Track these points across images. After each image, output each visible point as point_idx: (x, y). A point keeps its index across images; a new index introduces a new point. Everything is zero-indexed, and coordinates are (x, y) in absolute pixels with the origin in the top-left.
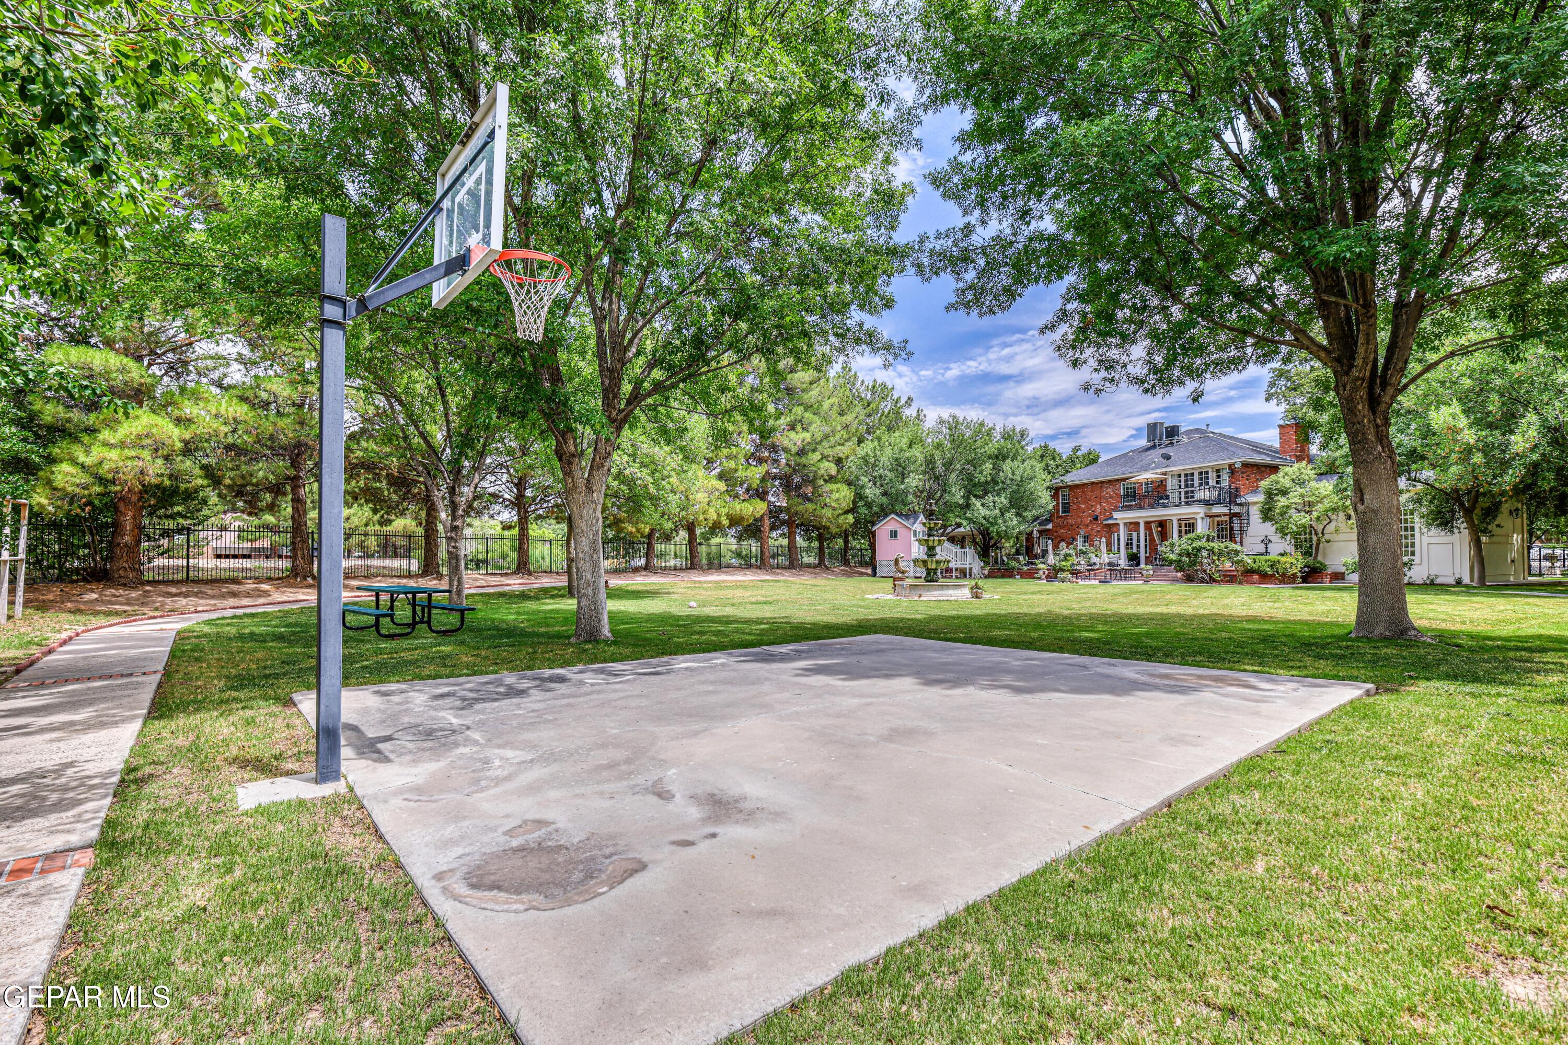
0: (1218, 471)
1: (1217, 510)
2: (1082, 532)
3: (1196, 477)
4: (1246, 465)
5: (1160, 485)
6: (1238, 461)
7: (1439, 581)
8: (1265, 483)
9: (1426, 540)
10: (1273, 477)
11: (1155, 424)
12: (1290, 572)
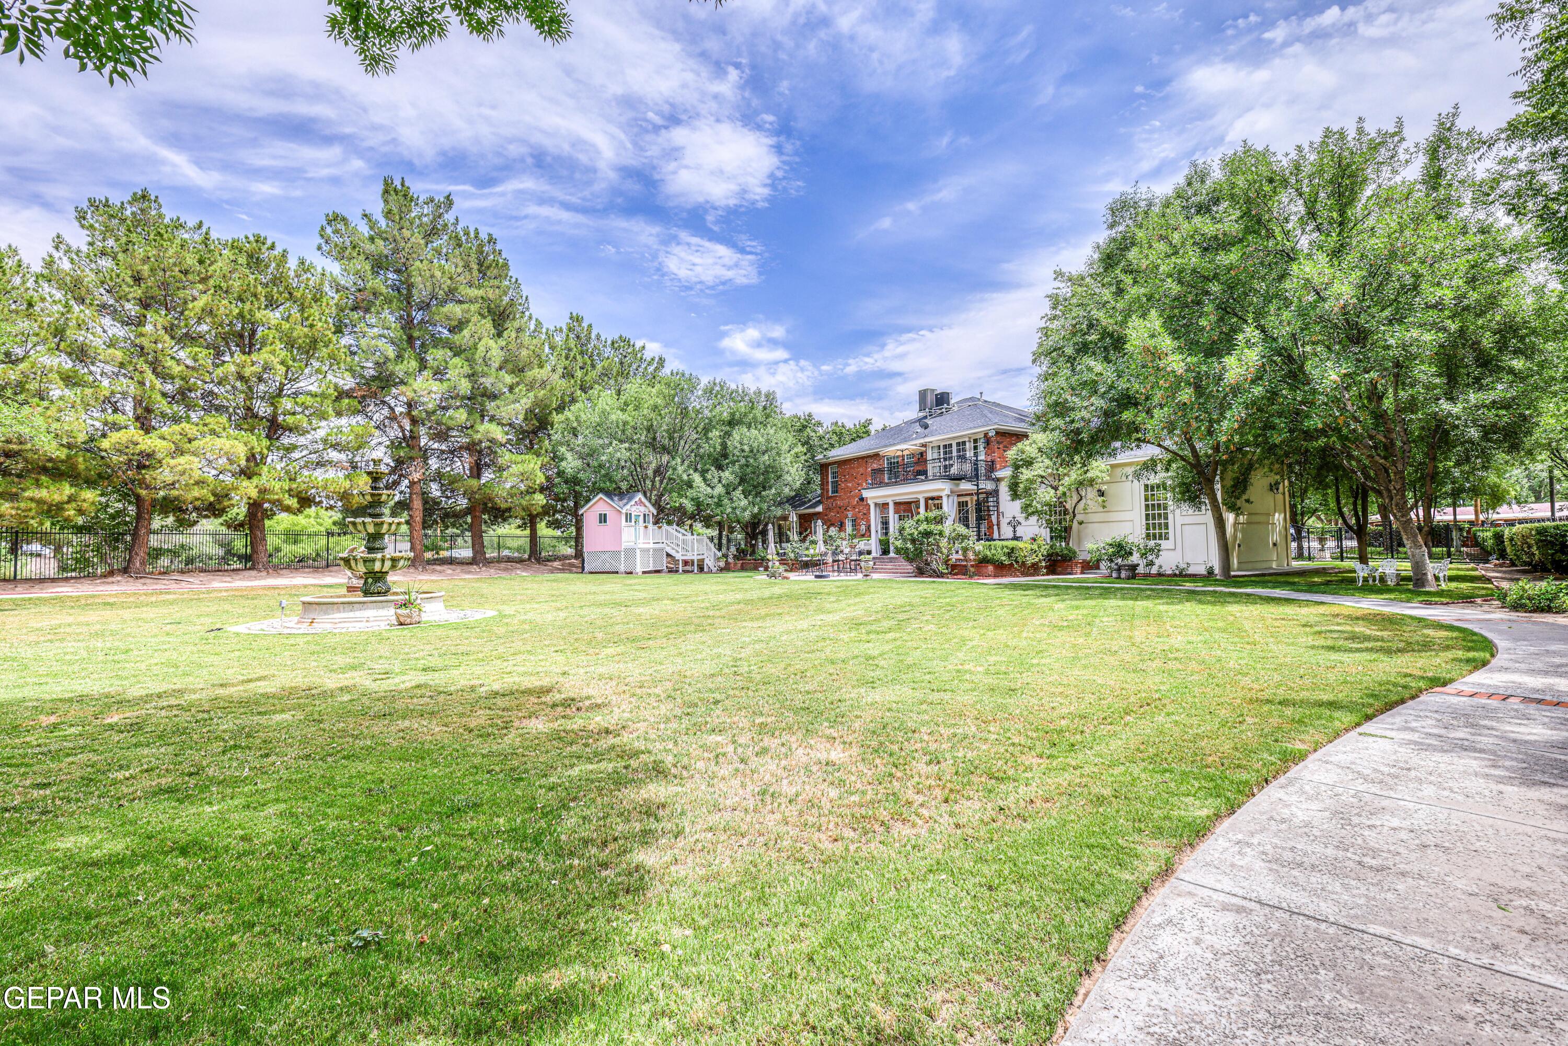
0: (975, 441)
1: (966, 486)
2: (850, 514)
3: (954, 448)
4: (999, 433)
5: (921, 458)
6: (991, 429)
7: (1191, 571)
8: (1011, 453)
9: (1180, 520)
10: (1020, 445)
11: (925, 391)
12: (1030, 561)
